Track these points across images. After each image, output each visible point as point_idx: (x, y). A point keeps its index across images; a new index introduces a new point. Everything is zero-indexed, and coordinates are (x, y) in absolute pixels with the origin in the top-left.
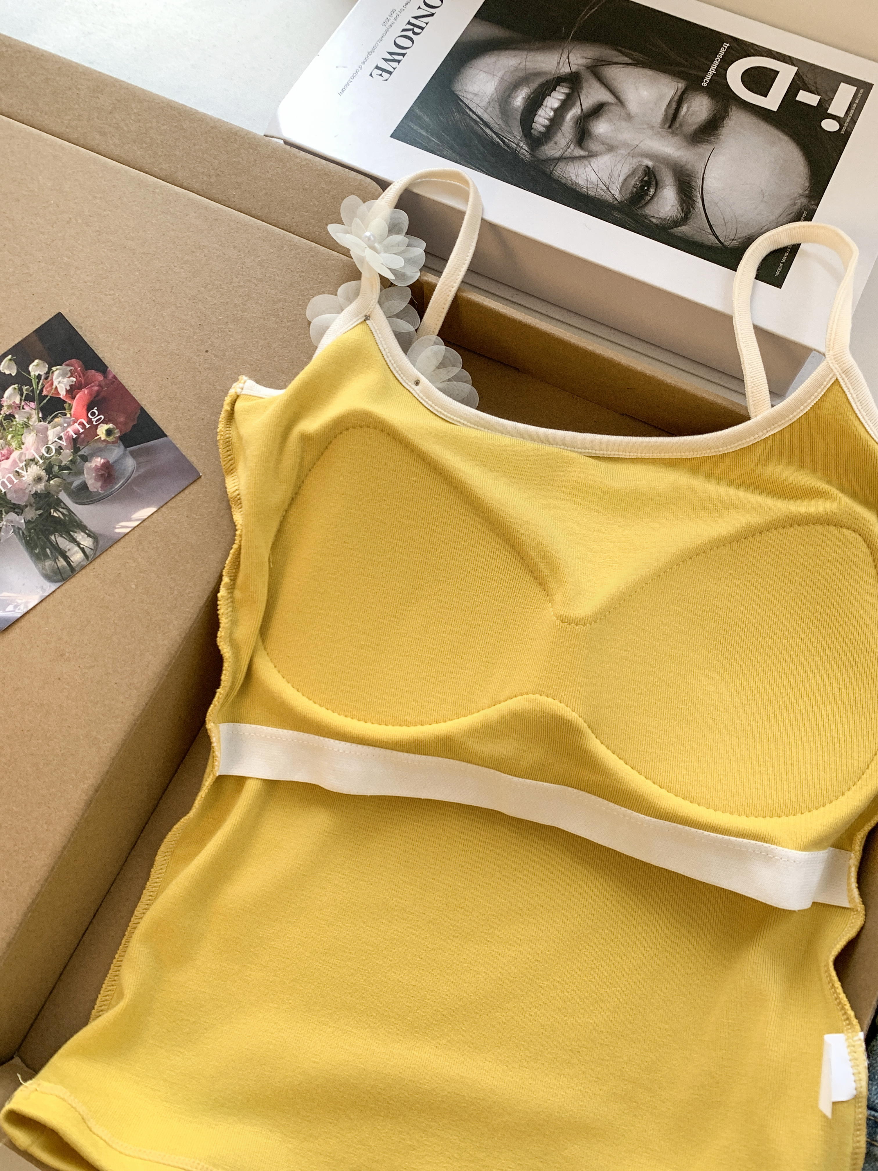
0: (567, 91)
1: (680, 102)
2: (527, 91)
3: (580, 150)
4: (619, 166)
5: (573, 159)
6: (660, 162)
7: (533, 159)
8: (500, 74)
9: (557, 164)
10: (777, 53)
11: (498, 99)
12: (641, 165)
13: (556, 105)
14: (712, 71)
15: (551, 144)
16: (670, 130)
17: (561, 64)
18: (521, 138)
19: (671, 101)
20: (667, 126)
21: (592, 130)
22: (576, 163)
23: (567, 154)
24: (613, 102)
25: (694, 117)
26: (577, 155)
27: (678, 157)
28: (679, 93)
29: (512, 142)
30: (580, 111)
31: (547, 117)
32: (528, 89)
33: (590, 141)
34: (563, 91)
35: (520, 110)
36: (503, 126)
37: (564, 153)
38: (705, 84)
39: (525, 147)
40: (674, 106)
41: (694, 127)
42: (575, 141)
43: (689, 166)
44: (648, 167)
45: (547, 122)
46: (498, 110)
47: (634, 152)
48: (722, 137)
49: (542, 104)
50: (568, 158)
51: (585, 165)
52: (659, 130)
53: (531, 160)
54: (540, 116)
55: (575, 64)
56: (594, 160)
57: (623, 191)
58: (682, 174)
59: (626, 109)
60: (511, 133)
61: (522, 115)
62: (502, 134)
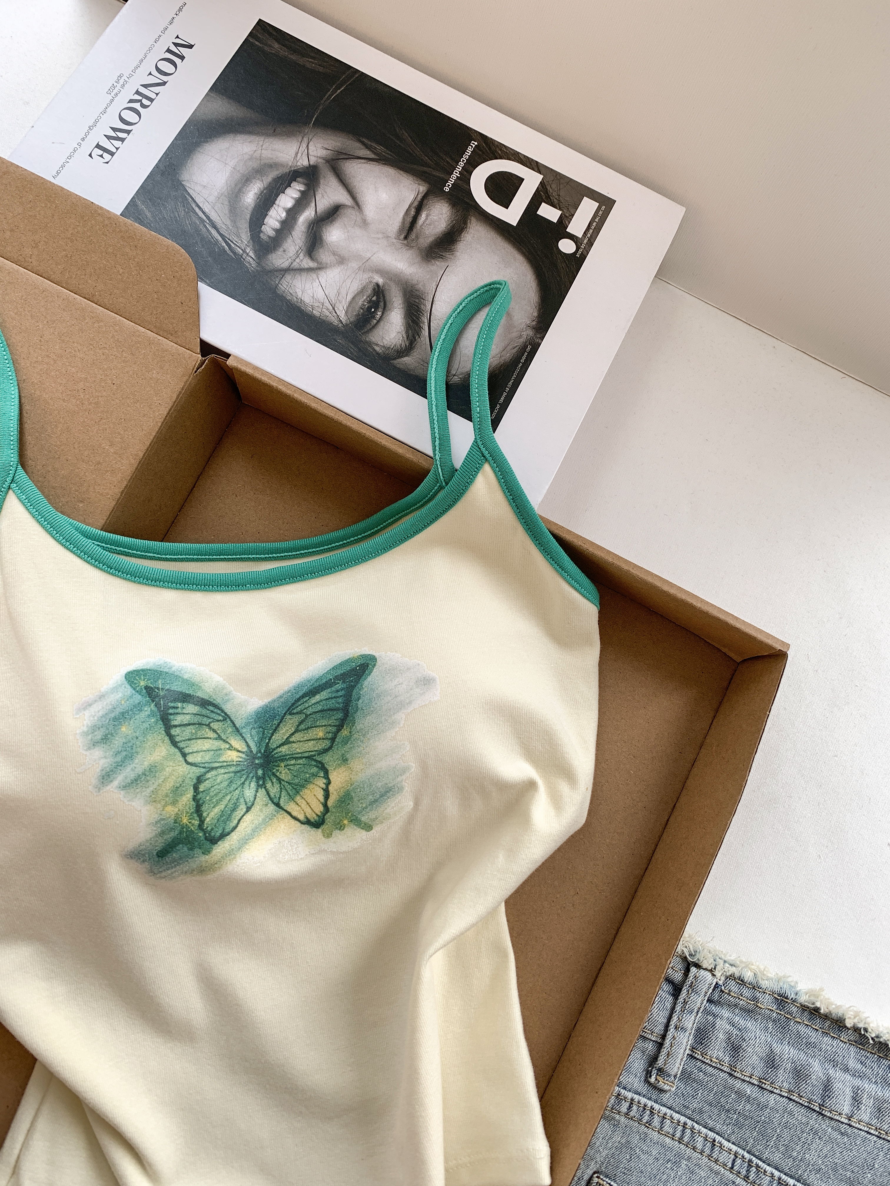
0: (302, 188)
1: (419, 209)
2: (259, 186)
3: (309, 261)
4: (349, 282)
5: (301, 270)
6: (391, 279)
7: (258, 269)
8: (232, 163)
9: (283, 276)
10: (525, 156)
11: (229, 194)
12: (371, 282)
13: (290, 204)
14: (456, 174)
15: (280, 252)
16: (405, 242)
17: (299, 155)
18: (248, 242)
19: (410, 206)
20: (402, 236)
21: (325, 237)
22: (304, 275)
23: (295, 265)
24: (350, 204)
25: (432, 227)
26: (306, 266)
27: (411, 274)
28: (419, 198)
29: (238, 247)
30: (314, 213)
31: (279, 218)
32: (261, 183)
33: (321, 250)
34: (298, 189)
35: (250, 209)
36: (231, 228)
37: (292, 263)
38: (447, 189)
39: (252, 254)
40: (412, 213)
41: (431, 239)
42: (304, 249)
43: (420, 286)
44: (378, 285)
45: (277, 225)
46: (227, 207)
47: (367, 267)
48: (458, 254)
49: (274, 203)
50: (295, 270)
51: (313, 279)
52: (395, 241)
53: (257, 271)
54: (271, 217)
55: (315, 156)
56: (323, 273)
57: (349, 312)
58: (412, 295)
59: (363, 213)
60: (239, 236)
61: (252, 215)
62: (228, 236)
